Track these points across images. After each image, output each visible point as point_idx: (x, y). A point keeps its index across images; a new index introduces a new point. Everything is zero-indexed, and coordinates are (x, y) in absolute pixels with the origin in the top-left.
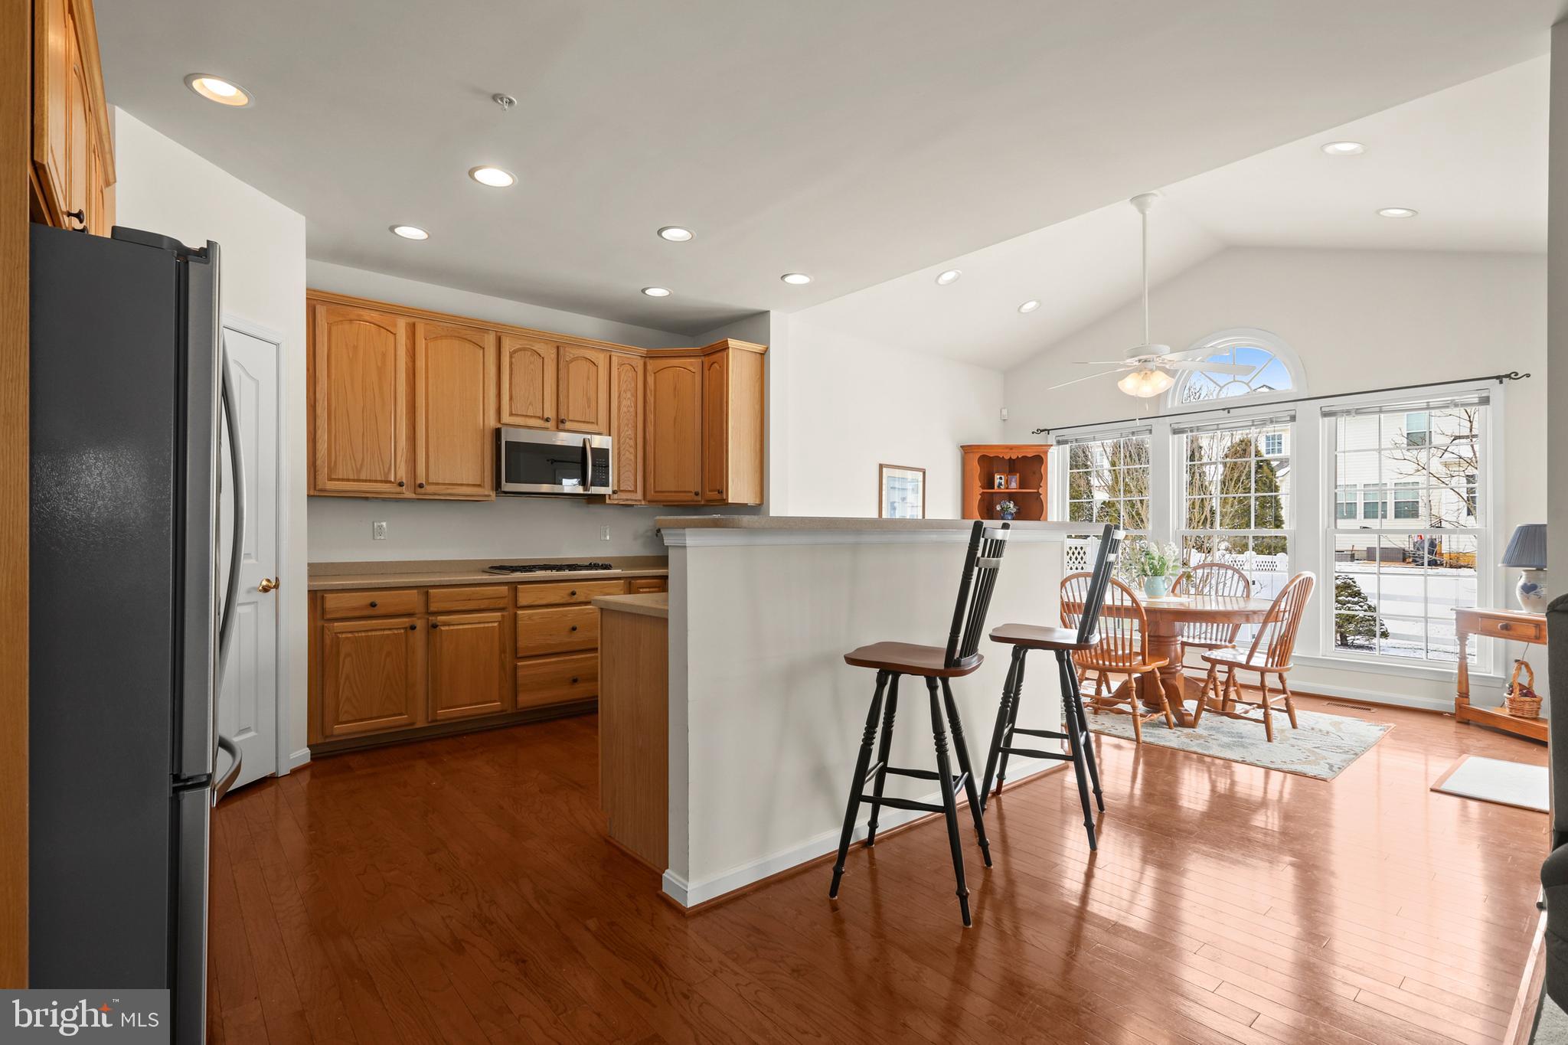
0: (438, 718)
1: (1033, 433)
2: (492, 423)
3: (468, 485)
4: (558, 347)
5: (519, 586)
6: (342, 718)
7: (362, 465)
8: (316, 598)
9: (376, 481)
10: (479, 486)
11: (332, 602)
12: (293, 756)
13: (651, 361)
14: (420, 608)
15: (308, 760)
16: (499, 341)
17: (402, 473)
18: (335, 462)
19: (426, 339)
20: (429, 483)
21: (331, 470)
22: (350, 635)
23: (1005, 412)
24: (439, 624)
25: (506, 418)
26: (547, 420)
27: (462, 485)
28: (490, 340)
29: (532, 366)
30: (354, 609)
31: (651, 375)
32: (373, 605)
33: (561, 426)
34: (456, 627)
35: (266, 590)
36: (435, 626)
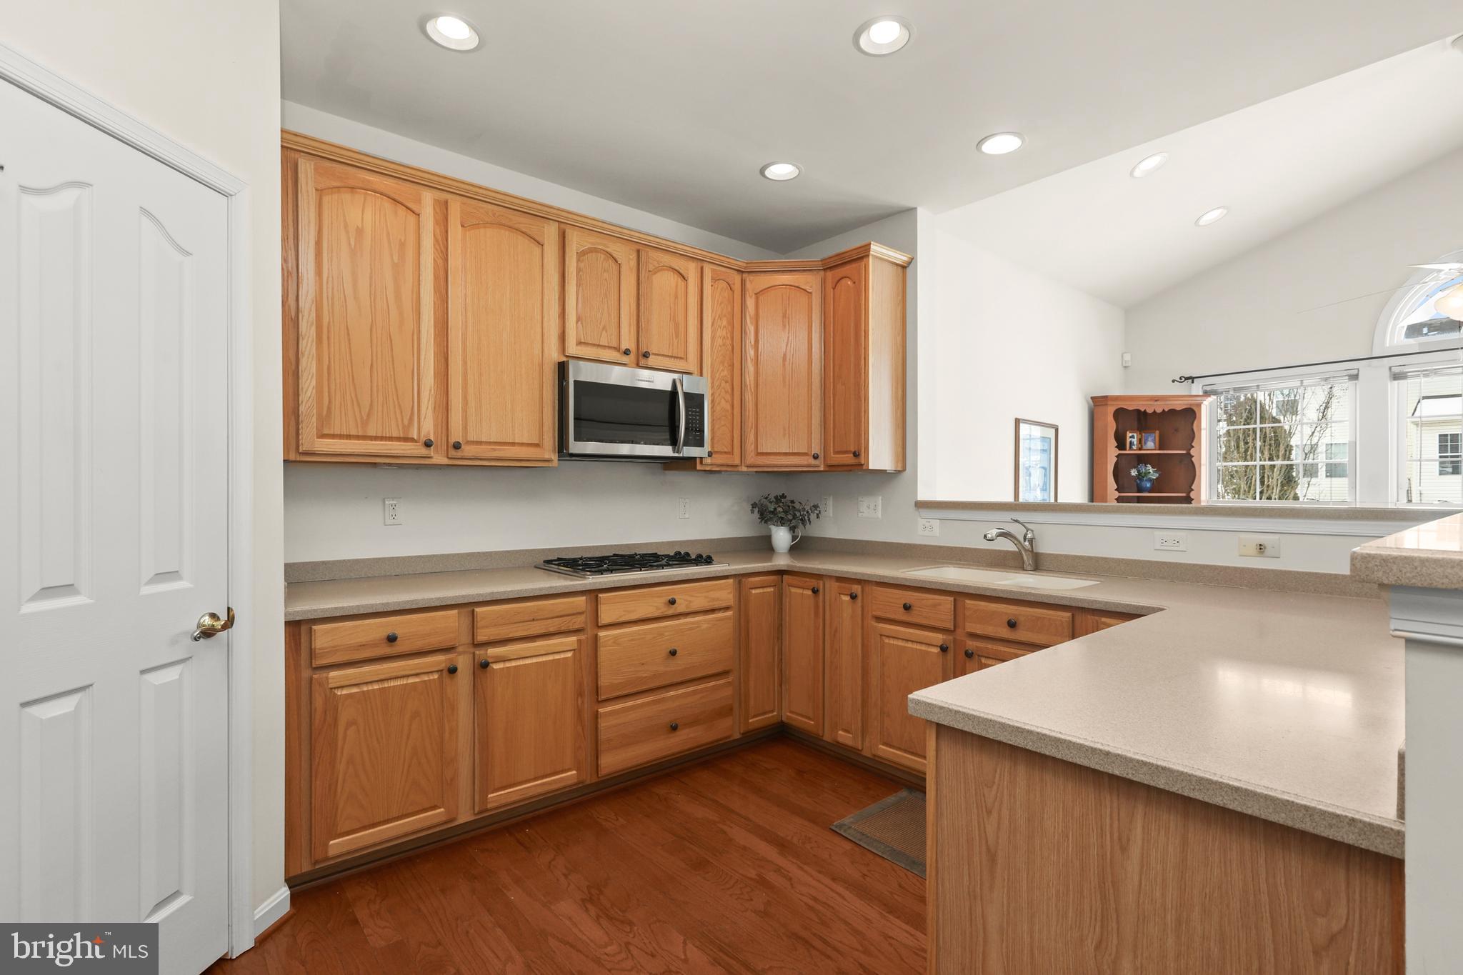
0: (489, 806)
1: (1173, 381)
2: (555, 354)
3: (522, 444)
4: (638, 251)
5: (600, 595)
6: (342, 827)
7: (369, 415)
9: (391, 439)
10: (537, 445)
11: (325, 637)
12: (260, 912)
13: (752, 278)
14: (465, 639)
15: (286, 909)
16: (563, 236)
17: (428, 427)
18: (329, 408)
19: (462, 226)
20: (469, 443)
21: (324, 418)
22: (355, 690)
23: (1127, 357)
24: (490, 660)
25: (572, 349)
26: (627, 352)
27: (513, 444)
28: (550, 234)
29: (606, 275)
30: (363, 646)
31: (751, 297)
32: (392, 639)
33: (643, 362)
34: (513, 664)
35: (207, 633)
36: (485, 665)
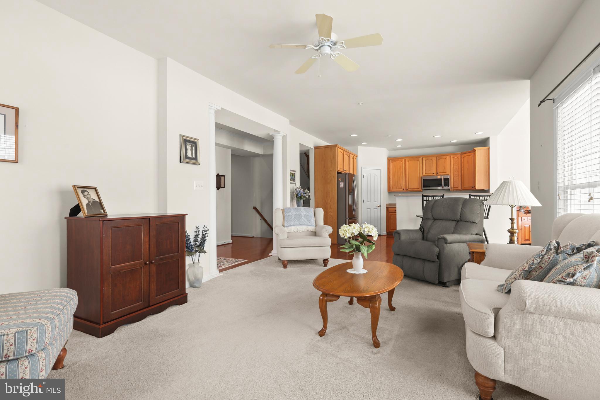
2: (421, 175)
4: (437, 157)
6: (391, 229)
7: (397, 186)
8: (387, 208)
9: (400, 189)
10: (419, 189)
11: (390, 209)
12: (383, 233)
13: (463, 155)
15: (386, 234)
16: (423, 158)
17: (404, 187)
19: (408, 162)
20: (409, 189)
22: (392, 215)
25: (424, 174)
26: (434, 173)
27: (415, 188)
28: (421, 159)
29: (430, 162)
30: (393, 211)
31: (462, 160)
33: (437, 174)
35: (379, 207)
